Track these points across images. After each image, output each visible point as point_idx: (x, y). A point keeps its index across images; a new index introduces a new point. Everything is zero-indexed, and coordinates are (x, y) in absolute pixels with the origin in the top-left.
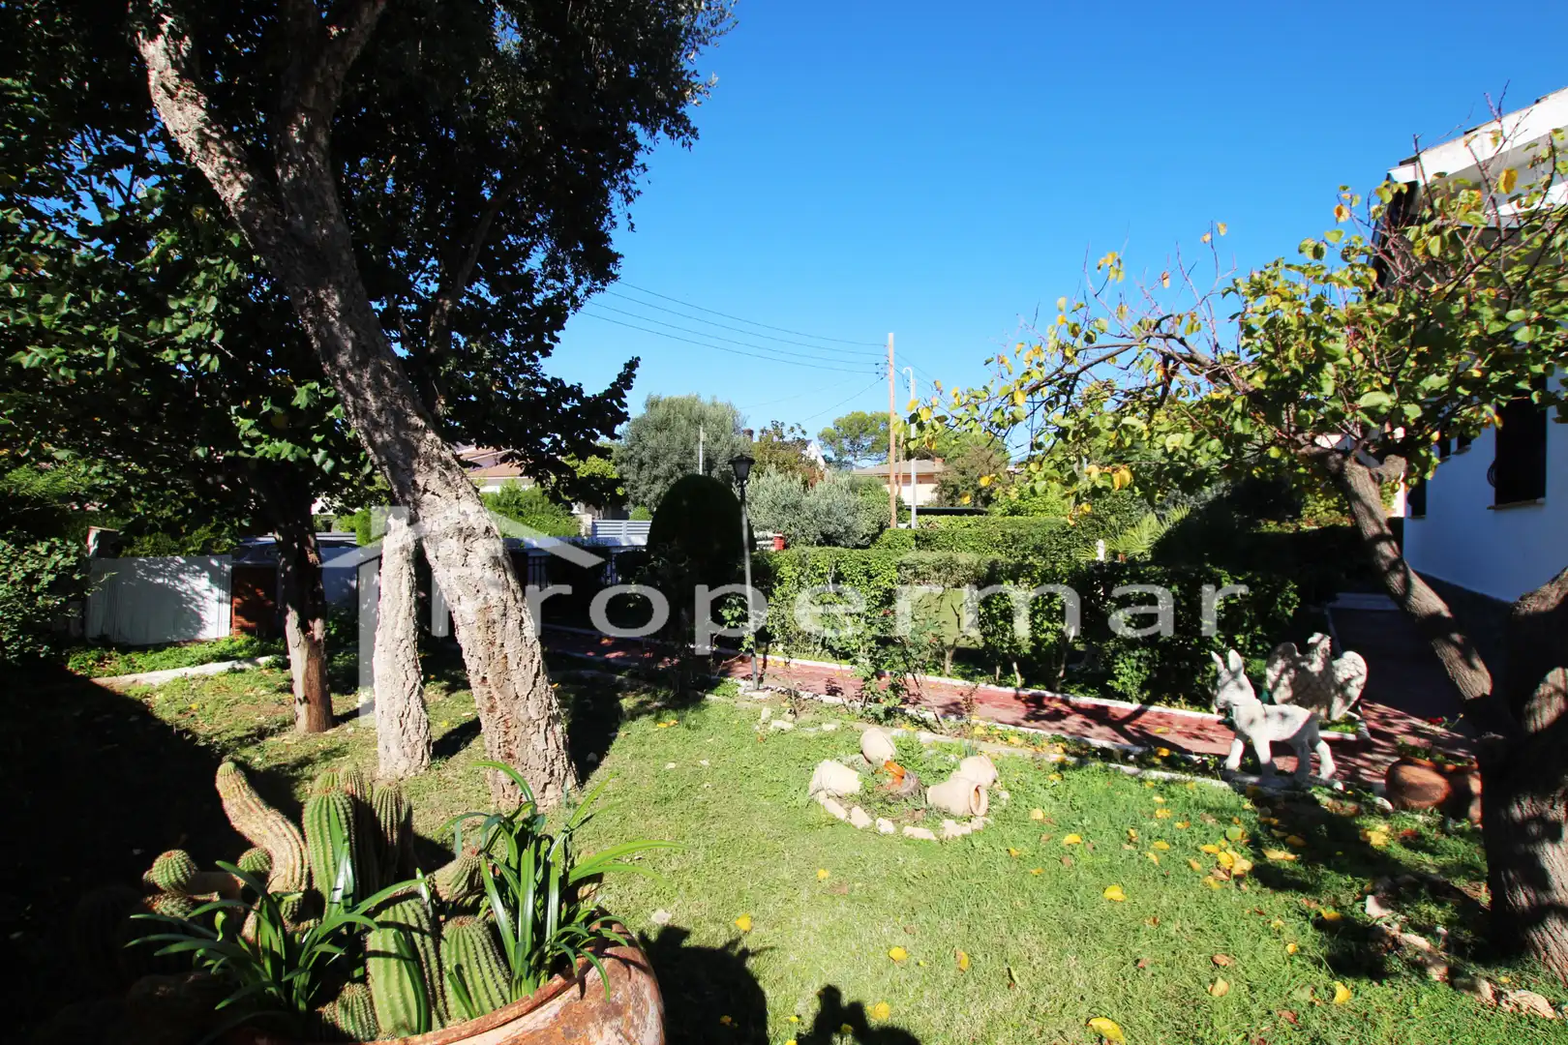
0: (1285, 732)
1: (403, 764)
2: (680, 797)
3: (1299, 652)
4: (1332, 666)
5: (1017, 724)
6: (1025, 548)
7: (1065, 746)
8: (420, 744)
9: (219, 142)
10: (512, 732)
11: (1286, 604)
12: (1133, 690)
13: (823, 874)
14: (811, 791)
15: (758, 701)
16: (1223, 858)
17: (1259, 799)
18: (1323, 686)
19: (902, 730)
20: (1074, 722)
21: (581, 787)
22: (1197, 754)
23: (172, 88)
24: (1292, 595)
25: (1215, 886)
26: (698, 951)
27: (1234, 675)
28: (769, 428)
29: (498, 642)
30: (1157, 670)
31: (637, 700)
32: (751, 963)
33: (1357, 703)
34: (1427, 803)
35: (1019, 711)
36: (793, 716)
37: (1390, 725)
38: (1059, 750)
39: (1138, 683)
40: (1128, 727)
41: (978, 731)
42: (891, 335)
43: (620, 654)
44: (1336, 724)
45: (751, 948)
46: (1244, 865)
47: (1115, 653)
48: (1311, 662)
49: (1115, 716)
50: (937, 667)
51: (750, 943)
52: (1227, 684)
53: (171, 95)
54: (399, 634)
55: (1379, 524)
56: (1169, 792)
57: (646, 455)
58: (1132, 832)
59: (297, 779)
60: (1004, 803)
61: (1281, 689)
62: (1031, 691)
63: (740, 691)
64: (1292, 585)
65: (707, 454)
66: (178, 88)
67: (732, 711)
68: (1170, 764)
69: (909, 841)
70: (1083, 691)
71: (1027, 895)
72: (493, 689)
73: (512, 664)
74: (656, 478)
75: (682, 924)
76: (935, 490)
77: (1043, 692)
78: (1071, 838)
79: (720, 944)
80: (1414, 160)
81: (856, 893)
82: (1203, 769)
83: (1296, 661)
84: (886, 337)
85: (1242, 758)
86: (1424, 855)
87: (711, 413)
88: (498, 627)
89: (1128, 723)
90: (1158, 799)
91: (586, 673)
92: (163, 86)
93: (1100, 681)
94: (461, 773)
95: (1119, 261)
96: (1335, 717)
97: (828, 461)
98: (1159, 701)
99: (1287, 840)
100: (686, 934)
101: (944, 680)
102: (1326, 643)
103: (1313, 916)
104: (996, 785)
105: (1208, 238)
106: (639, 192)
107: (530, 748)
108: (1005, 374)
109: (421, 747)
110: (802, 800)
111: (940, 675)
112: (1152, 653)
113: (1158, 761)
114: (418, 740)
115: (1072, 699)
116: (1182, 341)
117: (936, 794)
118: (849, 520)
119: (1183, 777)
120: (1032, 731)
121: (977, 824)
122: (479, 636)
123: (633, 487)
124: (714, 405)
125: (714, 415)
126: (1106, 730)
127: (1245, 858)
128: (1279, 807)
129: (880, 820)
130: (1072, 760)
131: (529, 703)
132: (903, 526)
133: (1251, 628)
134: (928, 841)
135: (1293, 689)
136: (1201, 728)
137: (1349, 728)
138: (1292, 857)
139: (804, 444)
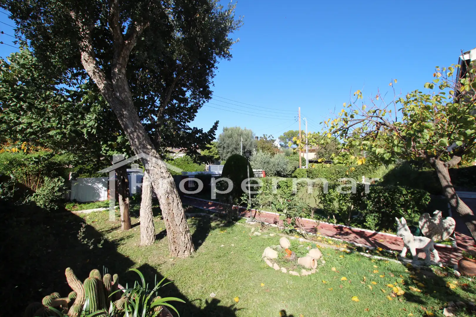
0: (421, 246)
1: (147, 241)
2: (224, 256)
3: (431, 216)
4: (443, 222)
5: (332, 237)
6: (343, 175)
7: (347, 245)
8: (152, 236)
9: (98, 73)
10: (175, 235)
11: (426, 200)
12: (373, 227)
13: (262, 285)
14: (263, 257)
15: (252, 225)
16: (394, 289)
17: (410, 268)
18: (439, 228)
19: (294, 237)
20: (352, 236)
21: (195, 251)
22: (392, 250)
23: (86, 59)
24: (428, 197)
25: (390, 299)
26: (222, 307)
27: (404, 226)
28: (263, 136)
29: (171, 209)
30: (381, 220)
31: (216, 223)
32: (237, 313)
33: (453, 234)
34: (473, 274)
35: (335, 231)
36: (261, 231)
37: (466, 242)
38: (345, 246)
39: (374, 224)
40: (370, 239)
41: (319, 238)
42: (299, 108)
43: (213, 208)
44: (444, 241)
45: (237, 308)
46: (401, 292)
47: (366, 214)
48: (435, 220)
49: (366, 235)
50: (309, 215)
51: (237, 306)
52: (401, 229)
53: (87, 62)
54: (147, 204)
55: (447, 182)
56: (379, 264)
57: (225, 145)
58: (364, 277)
59: (119, 244)
60: (323, 265)
61: (424, 228)
62: (339, 225)
63: (247, 221)
64: (428, 193)
65: (243, 145)
66: (88, 60)
67: (243, 228)
68: (383, 254)
69: (291, 276)
70: (356, 226)
71: (326, 297)
72: (170, 223)
73: (175, 216)
74: (228, 152)
75: (218, 298)
76: (316, 154)
77: (343, 225)
78: (343, 278)
79: (229, 305)
80: (469, 52)
81: (272, 292)
82: (393, 256)
83: (429, 219)
84: (298, 108)
85: (407, 253)
86: (470, 294)
87: (244, 132)
88: (171, 205)
89: (371, 238)
90: (375, 266)
91: (202, 214)
92: (85, 59)
93: (361, 222)
94: (163, 245)
95: (361, 93)
96: (444, 239)
97: (281, 146)
98: (382, 230)
99: (418, 284)
100: (219, 301)
101: (311, 220)
102: (440, 214)
103: (423, 313)
104: (321, 259)
105: (391, 84)
106: (215, 75)
107: (180, 240)
108: (326, 127)
109: (152, 237)
110: (260, 260)
111: (309, 218)
112: (379, 214)
113: (378, 252)
114: (152, 235)
115: (352, 228)
116: (381, 118)
117: (301, 261)
118: (285, 166)
119: (385, 259)
120: (337, 239)
121: (313, 271)
122: (166, 207)
123: (221, 155)
124: (245, 130)
125: (246, 133)
126: (363, 240)
127: (402, 290)
128: (418, 272)
129: (282, 268)
130: (348, 251)
131: (180, 227)
132: (303, 167)
133: (413, 207)
134: (297, 276)
135: (429, 229)
136: (396, 240)
137: (449, 243)
138: (419, 290)
139: (273, 141)
